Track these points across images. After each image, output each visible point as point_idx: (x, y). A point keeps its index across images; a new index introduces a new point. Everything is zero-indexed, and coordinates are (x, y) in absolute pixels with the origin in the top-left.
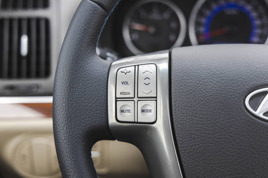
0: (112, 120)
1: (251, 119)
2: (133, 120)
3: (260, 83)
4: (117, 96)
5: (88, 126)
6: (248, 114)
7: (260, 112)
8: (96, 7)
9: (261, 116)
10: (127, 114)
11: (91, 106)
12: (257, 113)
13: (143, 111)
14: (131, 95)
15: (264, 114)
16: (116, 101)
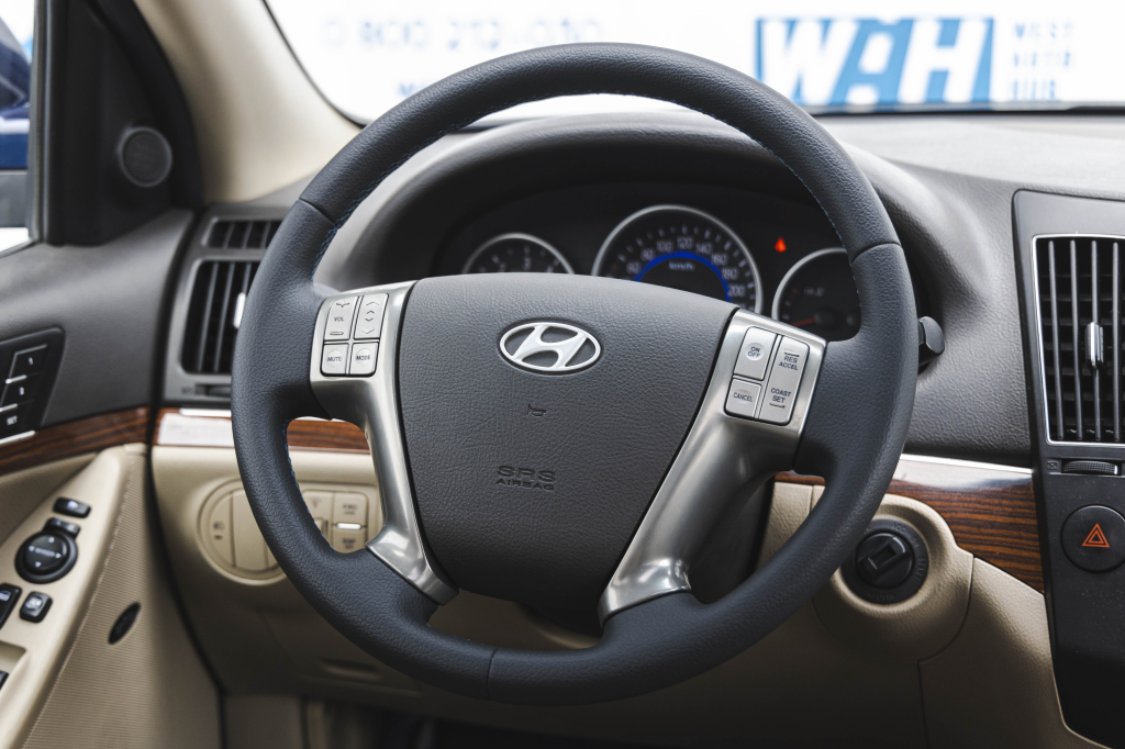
0: (315, 377)
1: (504, 365)
2: (343, 372)
3: (525, 317)
4: (326, 338)
5: (279, 380)
6: (502, 359)
7: (518, 357)
8: (312, 211)
9: (520, 362)
10: (337, 363)
11: (287, 353)
12: (512, 358)
13: (358, 358)
14: (345, 336)
15: (525, 360)
16: (324, 345)
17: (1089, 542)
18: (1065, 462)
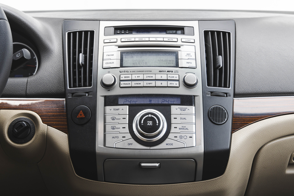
17: (79, 116)
18: (73, 94)
